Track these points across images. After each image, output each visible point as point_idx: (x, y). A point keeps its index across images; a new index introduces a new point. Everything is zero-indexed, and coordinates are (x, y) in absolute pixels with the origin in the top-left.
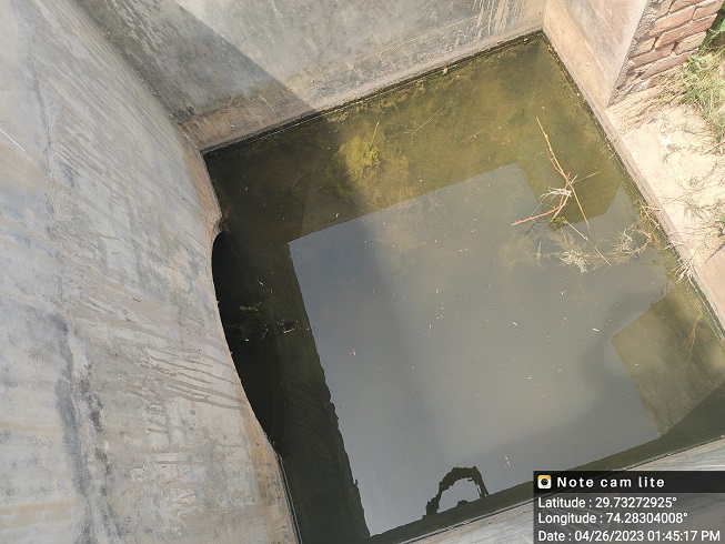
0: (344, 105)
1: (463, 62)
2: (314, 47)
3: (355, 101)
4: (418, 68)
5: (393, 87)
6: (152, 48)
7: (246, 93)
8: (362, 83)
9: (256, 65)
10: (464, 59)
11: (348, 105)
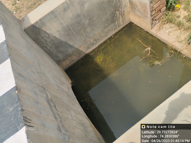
0: (93, 50)
1: (116, 34)
2: (83, 38)
3: (95, 49)
4: (107, 38)
5: (102, 43)
6: (50, 47)
7: (71, 53)
8: (96, 44)
9: (72, 46)
10: (116, 33)
11: (94, 50)
